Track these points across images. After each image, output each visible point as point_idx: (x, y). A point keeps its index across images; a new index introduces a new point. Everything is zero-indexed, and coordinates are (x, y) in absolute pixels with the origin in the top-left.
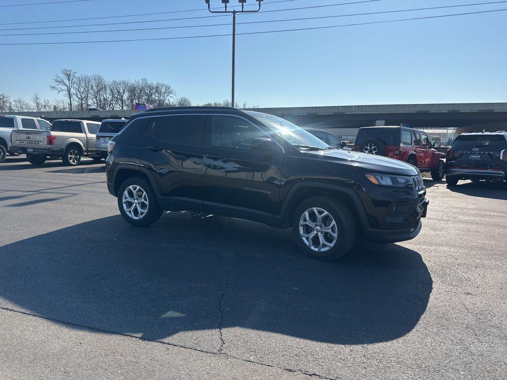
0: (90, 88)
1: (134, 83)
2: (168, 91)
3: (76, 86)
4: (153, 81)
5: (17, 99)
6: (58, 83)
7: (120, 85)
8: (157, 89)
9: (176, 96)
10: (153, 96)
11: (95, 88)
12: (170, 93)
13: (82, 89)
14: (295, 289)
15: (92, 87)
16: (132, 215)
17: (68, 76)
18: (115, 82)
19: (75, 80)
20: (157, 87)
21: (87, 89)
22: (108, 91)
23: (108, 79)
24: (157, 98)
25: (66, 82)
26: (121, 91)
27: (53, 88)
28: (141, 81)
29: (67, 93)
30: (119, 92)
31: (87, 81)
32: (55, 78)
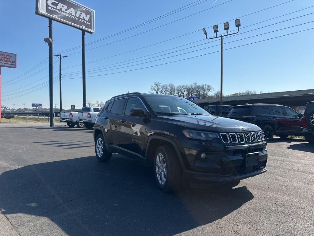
0: (167, 91)
1: (189, 86)
2: (209, 88)
3: (160, 90)
4: (200, 83)
6: (152, 90)
7: (182, 87)
8: (203, 88)
9: (214, 91)
10: (200, 92)
11: (169, 90)
12: (211, 89)
13: (163, 92)
16: (98, 154)
17: (157, 85)
18: (180, 86)
19: (160, 87)
20: (203, 87)
21: (165, 92)
22: (176, 91)
23: (176, 85)
24: (202, 93)
25: (156, 89)
26: (183, 91)
28: (193, 85)
30: (181, 91)
31: (165, 87)
32: (151, 87)
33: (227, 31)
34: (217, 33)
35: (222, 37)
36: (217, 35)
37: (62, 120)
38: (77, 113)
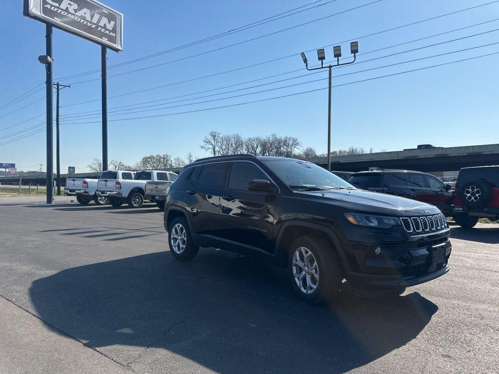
0: (230, 145)
1: (265, 138)
2: (295, 143)
3: (219, 144)
4: (281, 135)
5: (176, 157)
6: (206, 143)
7: (254, 141)
8: (285, 143)
9: (302, 147)
10: (282, 149)
11: (234, 145)
12: (297, 144)
13: (224, 147)
14: (252, 325)
15: (232, 145)
16: (176, 249)
17: (214, 137)
18: (250, 139)
19: (219, 140)
20: (286, 141)
21: (227, 146)
22: (244, 147)
23: (244, 137)
24: (285, 150)
25: (212, 142)
26: (255, 146)
27: (202, 147)
28: (271, 137)
29: (212, 150)
30: (253, 147)
31: (227, 139)
32: (204, 139)
33: (338, 59)
34: (324, 61)
35: (330, 67)
36: (322, 64)
37: (69, 193)
38: (96, 180)
